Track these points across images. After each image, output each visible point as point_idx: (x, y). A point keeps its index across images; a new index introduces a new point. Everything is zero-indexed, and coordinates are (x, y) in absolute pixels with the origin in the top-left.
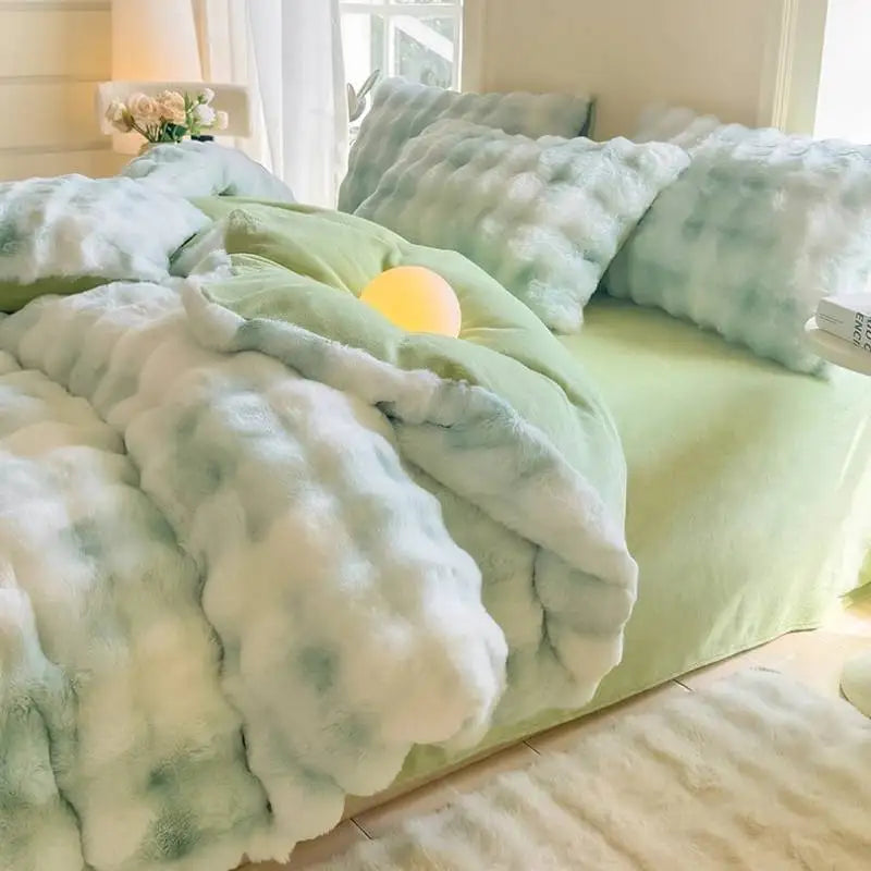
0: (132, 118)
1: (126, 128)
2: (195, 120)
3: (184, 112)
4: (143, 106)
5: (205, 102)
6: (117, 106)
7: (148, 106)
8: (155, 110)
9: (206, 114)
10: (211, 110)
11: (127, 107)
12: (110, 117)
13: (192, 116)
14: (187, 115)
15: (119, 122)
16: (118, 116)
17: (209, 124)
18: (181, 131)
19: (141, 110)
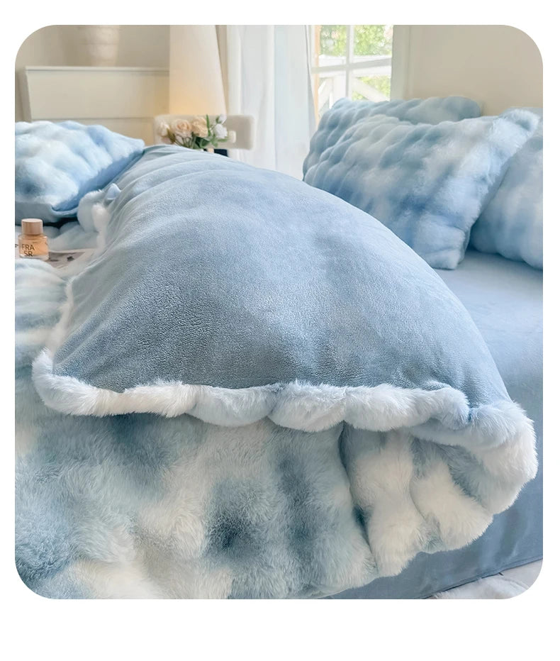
0: (174, 135)
1: (170, 141)
2: (214, 135)
3: (207, 129)
4: (180, 126)
5: (220, 123)
6: (163, 126)
7: (183, 125)
8: (188, 128)
9: (222, 131)
10: (225, 129)
11: (170, 126)
12: (159, 134)
13: (212, 131)
14: (209, 131)
15: (164, 137)
16: (164, 133)
17: (223, 138)
18: (206, 142)
19: (180, 128)
